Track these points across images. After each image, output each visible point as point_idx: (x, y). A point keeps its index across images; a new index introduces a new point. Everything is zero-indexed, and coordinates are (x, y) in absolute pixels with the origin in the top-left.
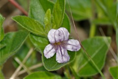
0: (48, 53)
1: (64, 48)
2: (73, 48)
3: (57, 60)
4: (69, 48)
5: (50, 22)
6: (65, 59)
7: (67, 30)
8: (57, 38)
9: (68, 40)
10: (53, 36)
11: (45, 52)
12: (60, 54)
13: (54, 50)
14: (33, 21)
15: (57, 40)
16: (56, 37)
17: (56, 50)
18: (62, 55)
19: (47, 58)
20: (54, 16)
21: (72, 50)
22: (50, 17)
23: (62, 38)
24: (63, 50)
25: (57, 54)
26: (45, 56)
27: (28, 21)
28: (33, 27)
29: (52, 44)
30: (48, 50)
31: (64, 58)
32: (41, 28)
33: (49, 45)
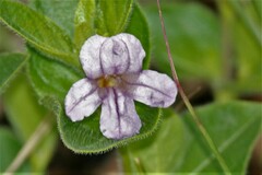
0: (77, 104)
1: (126, 94)
2: (151, 97)
3: (102, 128)
4: (142, 95)
5: (92, 24)
6: (126, 128)
7: (138, 43)
8: (108, 60)
9: (141, 71)
10: (96, 54)
11: (69, 101)
12: (114, 111)
13: (95, 97)
14: (42, 20)
15: (106, 66)
16: (104, 57)
17: (103, 97)
18: (119, 115)
19: (74, 120)
20: (105, 8)
21: (148, 103)
22: (93, 11)
23: (121, 61)
24: (121, 101)
25: (104, 109)
26: (68, 114)
27: (25, 14)
28: (40, 36)
29: (90, 79)
30: (78, 97)
31: (123, 123)
32: (63, 43)
33: (83, 81)
